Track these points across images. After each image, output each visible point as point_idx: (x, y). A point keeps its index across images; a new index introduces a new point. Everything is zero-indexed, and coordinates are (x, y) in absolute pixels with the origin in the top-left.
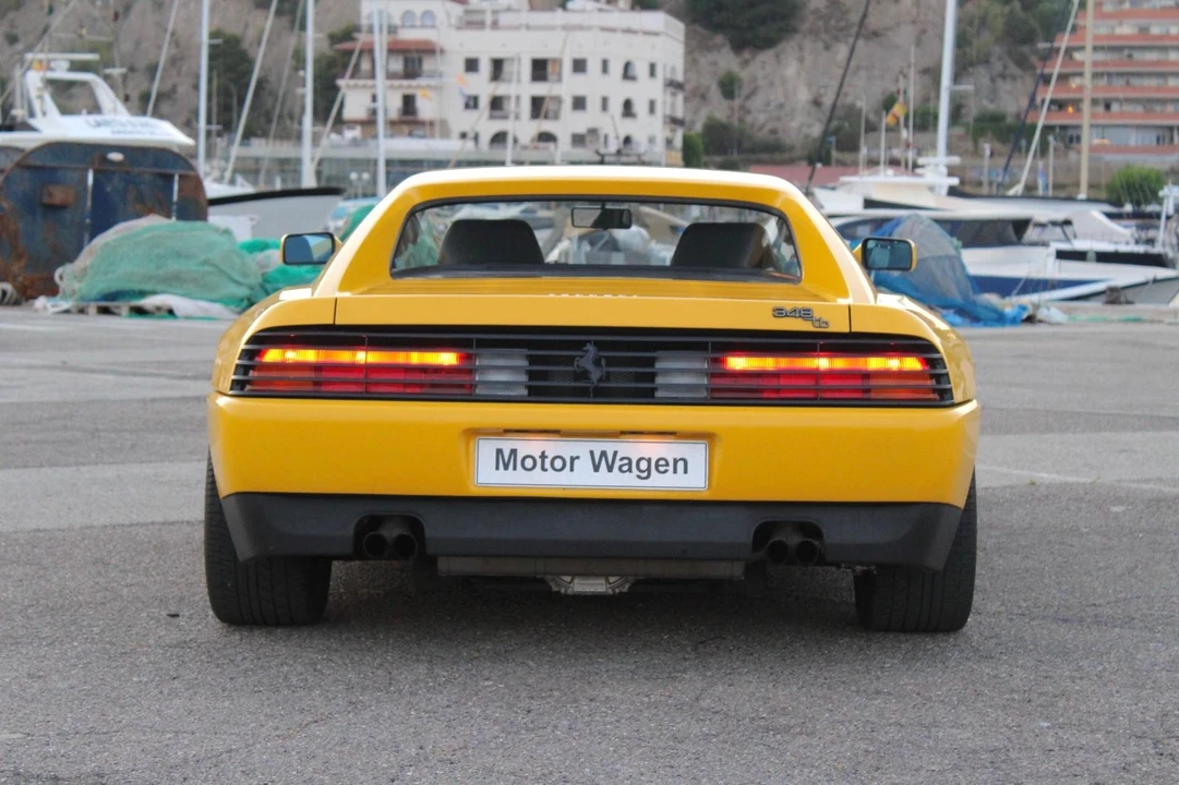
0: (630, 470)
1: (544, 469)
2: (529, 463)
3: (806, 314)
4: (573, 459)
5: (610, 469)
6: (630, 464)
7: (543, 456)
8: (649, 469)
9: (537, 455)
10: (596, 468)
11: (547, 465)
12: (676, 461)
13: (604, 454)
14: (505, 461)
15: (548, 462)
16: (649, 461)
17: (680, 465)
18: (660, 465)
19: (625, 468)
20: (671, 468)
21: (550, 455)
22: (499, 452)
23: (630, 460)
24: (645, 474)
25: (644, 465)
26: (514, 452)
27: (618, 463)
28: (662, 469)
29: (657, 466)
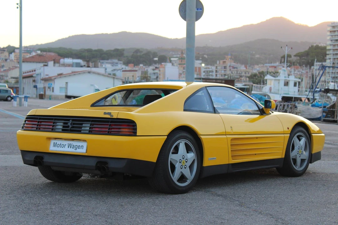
0: (74, 148)
1: (60, 147)
2: (58, 145)
3: (109, 114)
4: (65, 145)
5: (71, 148)
6: (74, 147)
7: (61, 144)
8: (77, 148)
9: (60, 144)
10: (68, 147)
11: (61, 146)
12: (81, 146)
13: (70, 144)
14: (55, 145)
15: (61, 145)
16: (77, 146)
17: (82, 147)
18: (79, 147)
19: (73, 147)
20: (80, 148)
21: (62, 144)
22: (54, 143)
23: (74, 145)
24: (76, 149)
25: (76, 147)
26: (56, 143)
27: (72, 146)
28: (79, 148)
29: (78, 147)
